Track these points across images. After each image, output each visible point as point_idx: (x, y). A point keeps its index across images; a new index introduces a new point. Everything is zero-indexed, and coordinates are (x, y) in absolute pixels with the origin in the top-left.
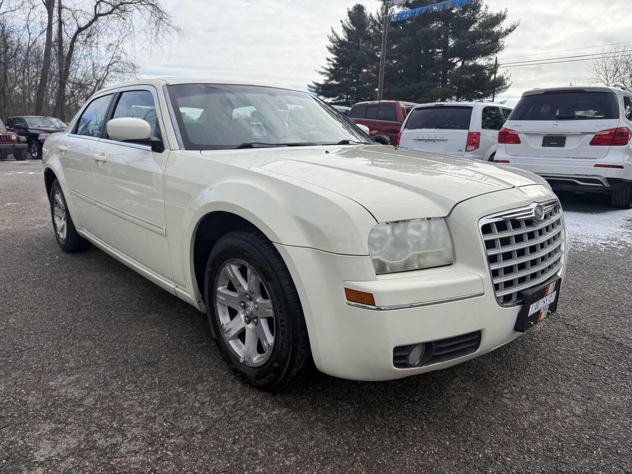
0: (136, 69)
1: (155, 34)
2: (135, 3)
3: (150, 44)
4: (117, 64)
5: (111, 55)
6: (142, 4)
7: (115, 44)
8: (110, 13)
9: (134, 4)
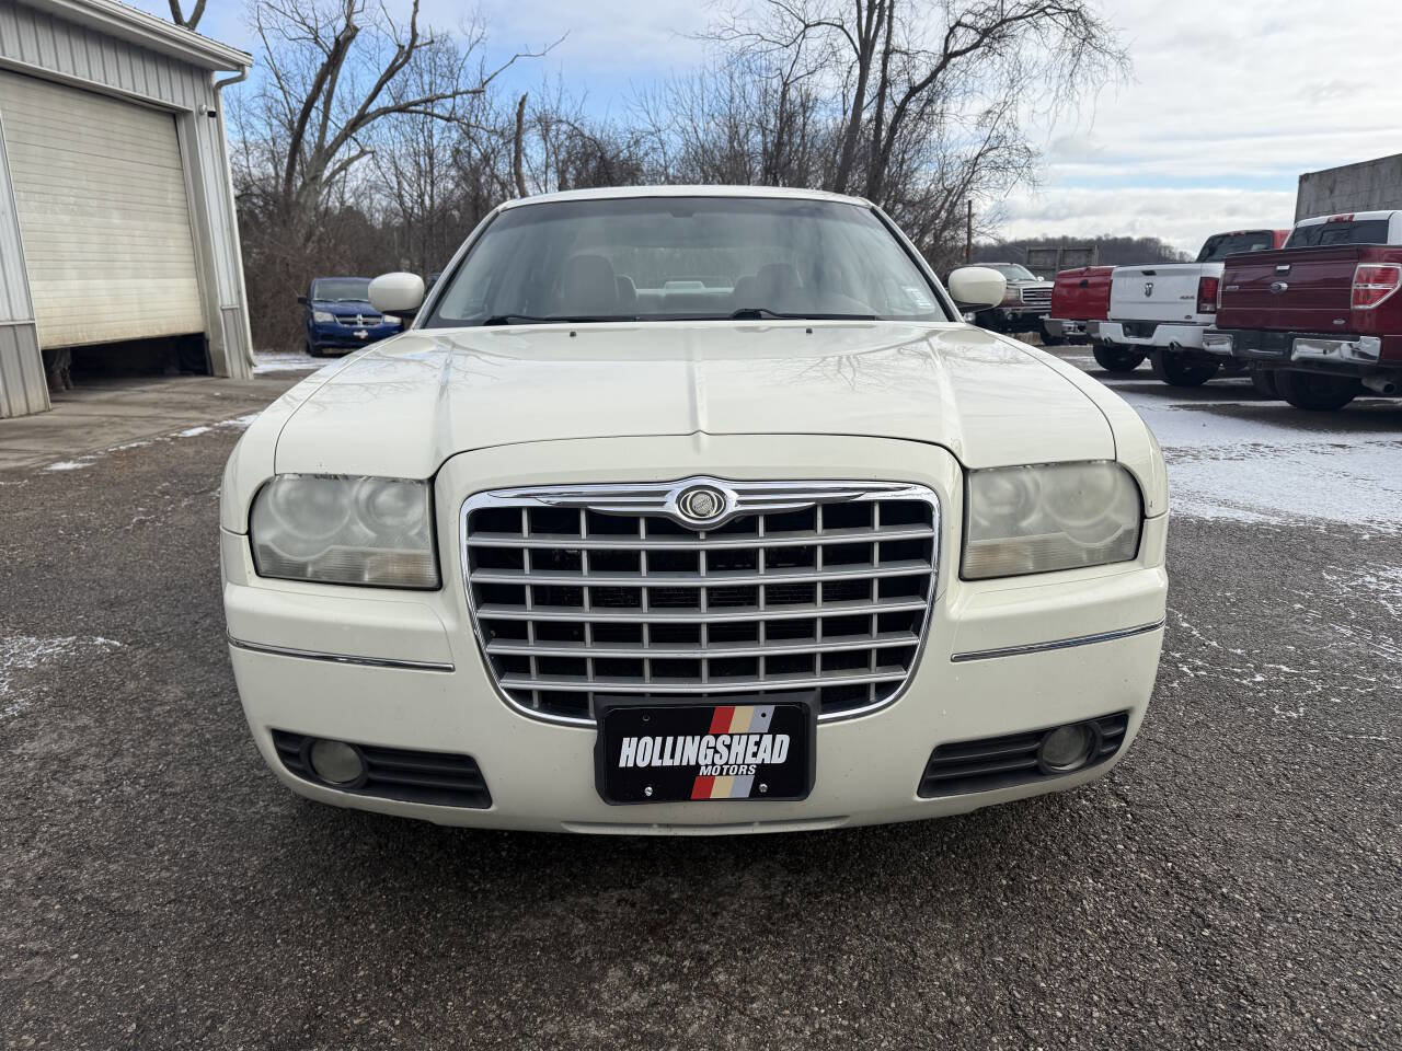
0: (1034, 159)
1: (1067, 77)
2: (1031, 15)
3: (1055, 100)
4: (995, 152)
5: (985, 132)
6: (1047, 14)
7: (997, 110)
8: (976, 46)
9: (1030, 19)
